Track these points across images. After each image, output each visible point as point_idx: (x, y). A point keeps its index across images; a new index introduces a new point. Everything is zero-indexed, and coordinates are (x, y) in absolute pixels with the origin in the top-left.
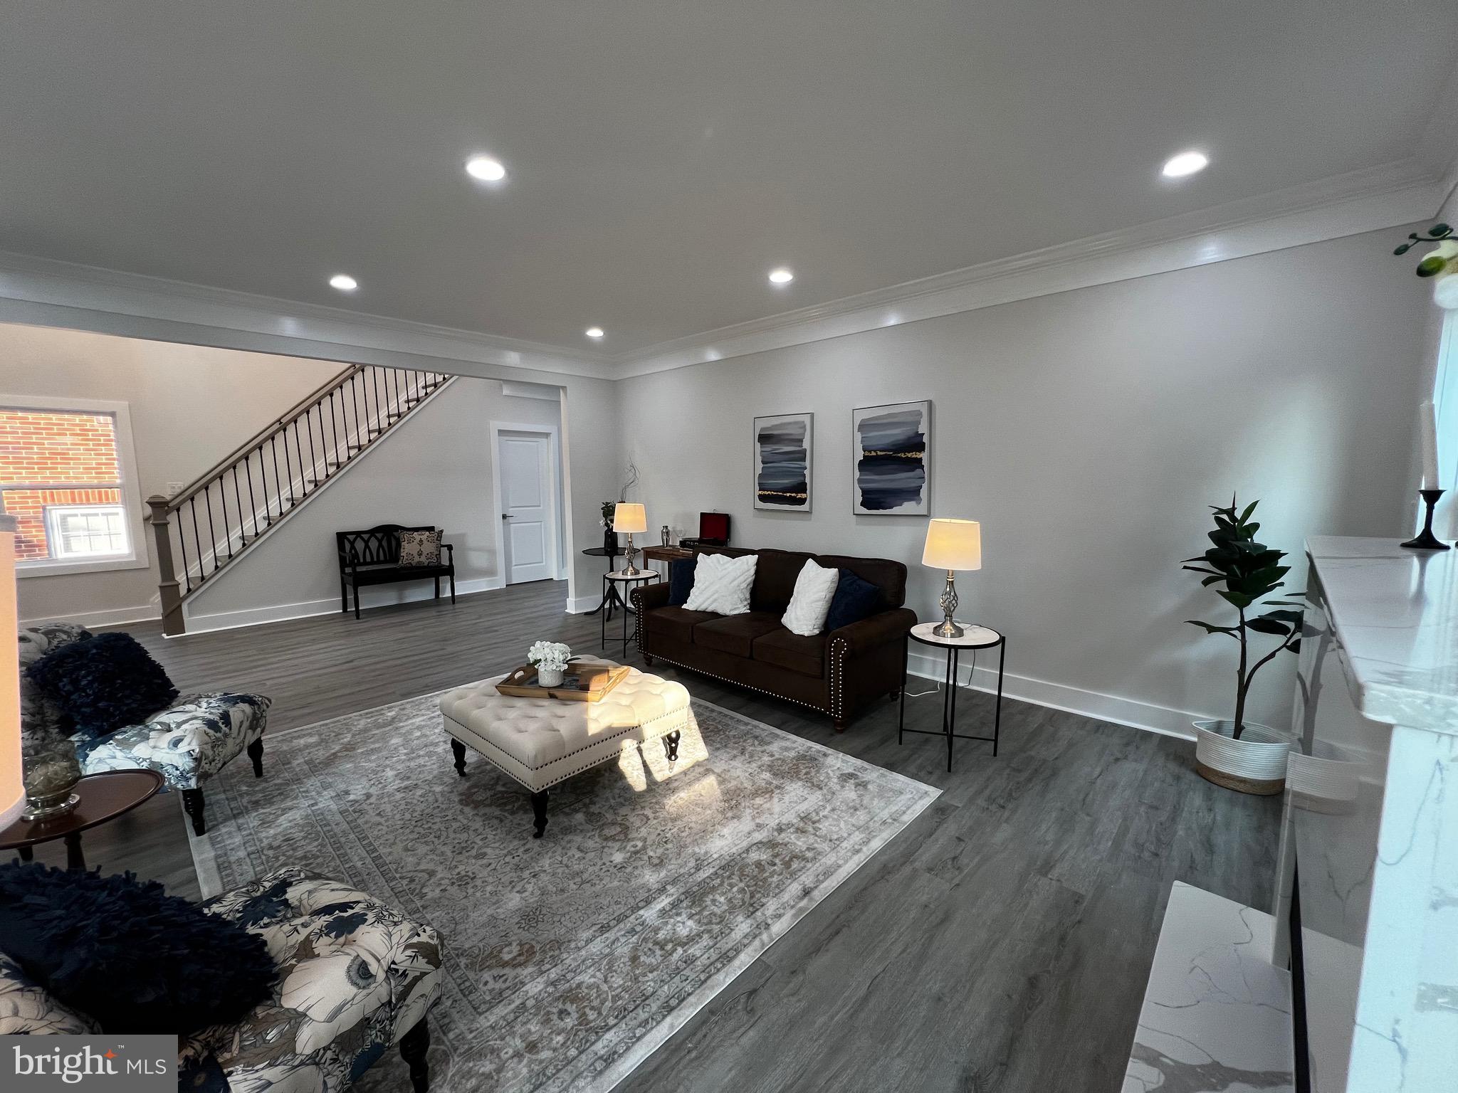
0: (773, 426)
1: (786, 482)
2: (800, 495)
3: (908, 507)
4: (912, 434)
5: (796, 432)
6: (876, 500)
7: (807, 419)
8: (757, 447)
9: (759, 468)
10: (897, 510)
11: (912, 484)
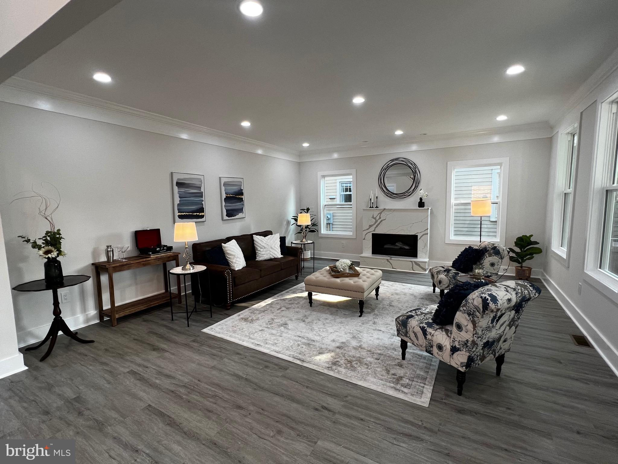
0: (185, 178)
1: (194, 207)
2: (201, 214)
3: (240, 215)
4: (239, 189)
5: (197, 183)
6: (231, 213)
7: (202, 178)
8: (176, 188)
9: (177, 201)
10: (237, 217)
11: (241, 207)
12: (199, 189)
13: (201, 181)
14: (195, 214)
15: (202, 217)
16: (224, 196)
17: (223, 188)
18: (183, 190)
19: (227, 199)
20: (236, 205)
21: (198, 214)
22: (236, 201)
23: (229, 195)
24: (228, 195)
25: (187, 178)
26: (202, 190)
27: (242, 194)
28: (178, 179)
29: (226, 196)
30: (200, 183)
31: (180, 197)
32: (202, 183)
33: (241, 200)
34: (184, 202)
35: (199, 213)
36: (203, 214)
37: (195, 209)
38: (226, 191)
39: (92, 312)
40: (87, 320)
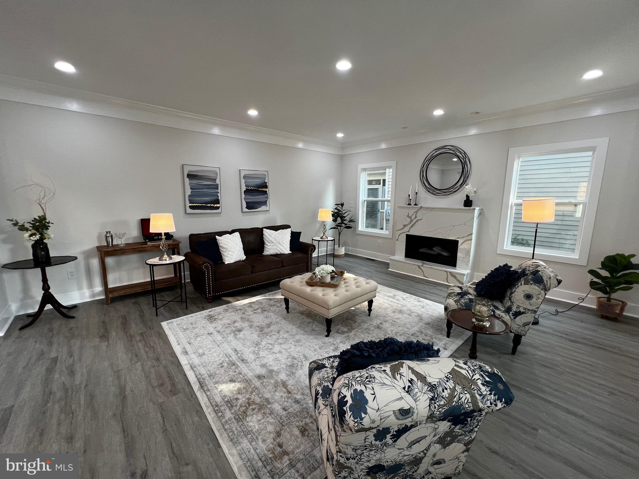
0: (197, 170)
1: (207, 199)
2: (216, 205)
3: (263, 208)
4: (263, 182)
5: (212, 175)
6: (251, 206)
7: (218, 170)
8: (187, 180)
9: (188, 192)
10: (259, 209)
11: (264, 200)
12: (214, 181)
13: (217, 174)
14: (209, 205)
15: (218, 208)
16: (244, 188)
17: (243, 181)
18: (195, 182)
19: (246, 192)
20: (259, 198)
21: (212, 205)
22: (258, 193)
23: (250, 188)
24: (248, 187)
25: (199, 171)
26: (218, 182)
27: (266, 187)
28: (189, 171)
29: (246, 189)
30: (215, 175)
31: (191, 189)
32: (217, 175)
33: (265, 193)
34: (197, 193)
35: (214, 204)
36: (218, 205)
37: (210, 201)
38: (246, 184)
39: (99, 288)
40: (94, 295)
